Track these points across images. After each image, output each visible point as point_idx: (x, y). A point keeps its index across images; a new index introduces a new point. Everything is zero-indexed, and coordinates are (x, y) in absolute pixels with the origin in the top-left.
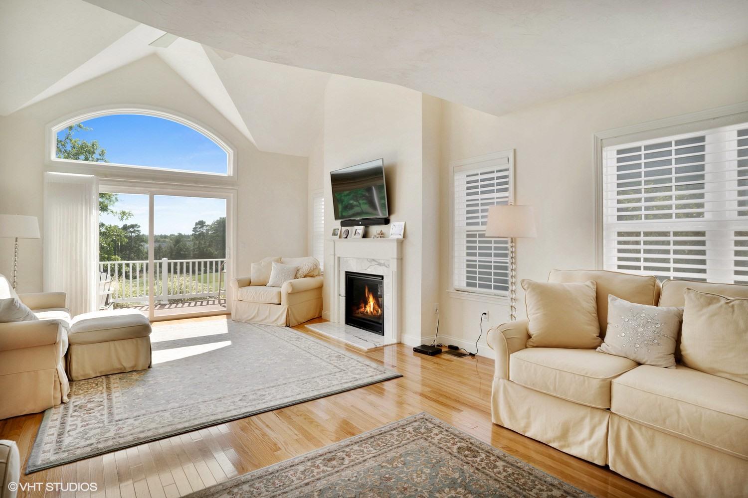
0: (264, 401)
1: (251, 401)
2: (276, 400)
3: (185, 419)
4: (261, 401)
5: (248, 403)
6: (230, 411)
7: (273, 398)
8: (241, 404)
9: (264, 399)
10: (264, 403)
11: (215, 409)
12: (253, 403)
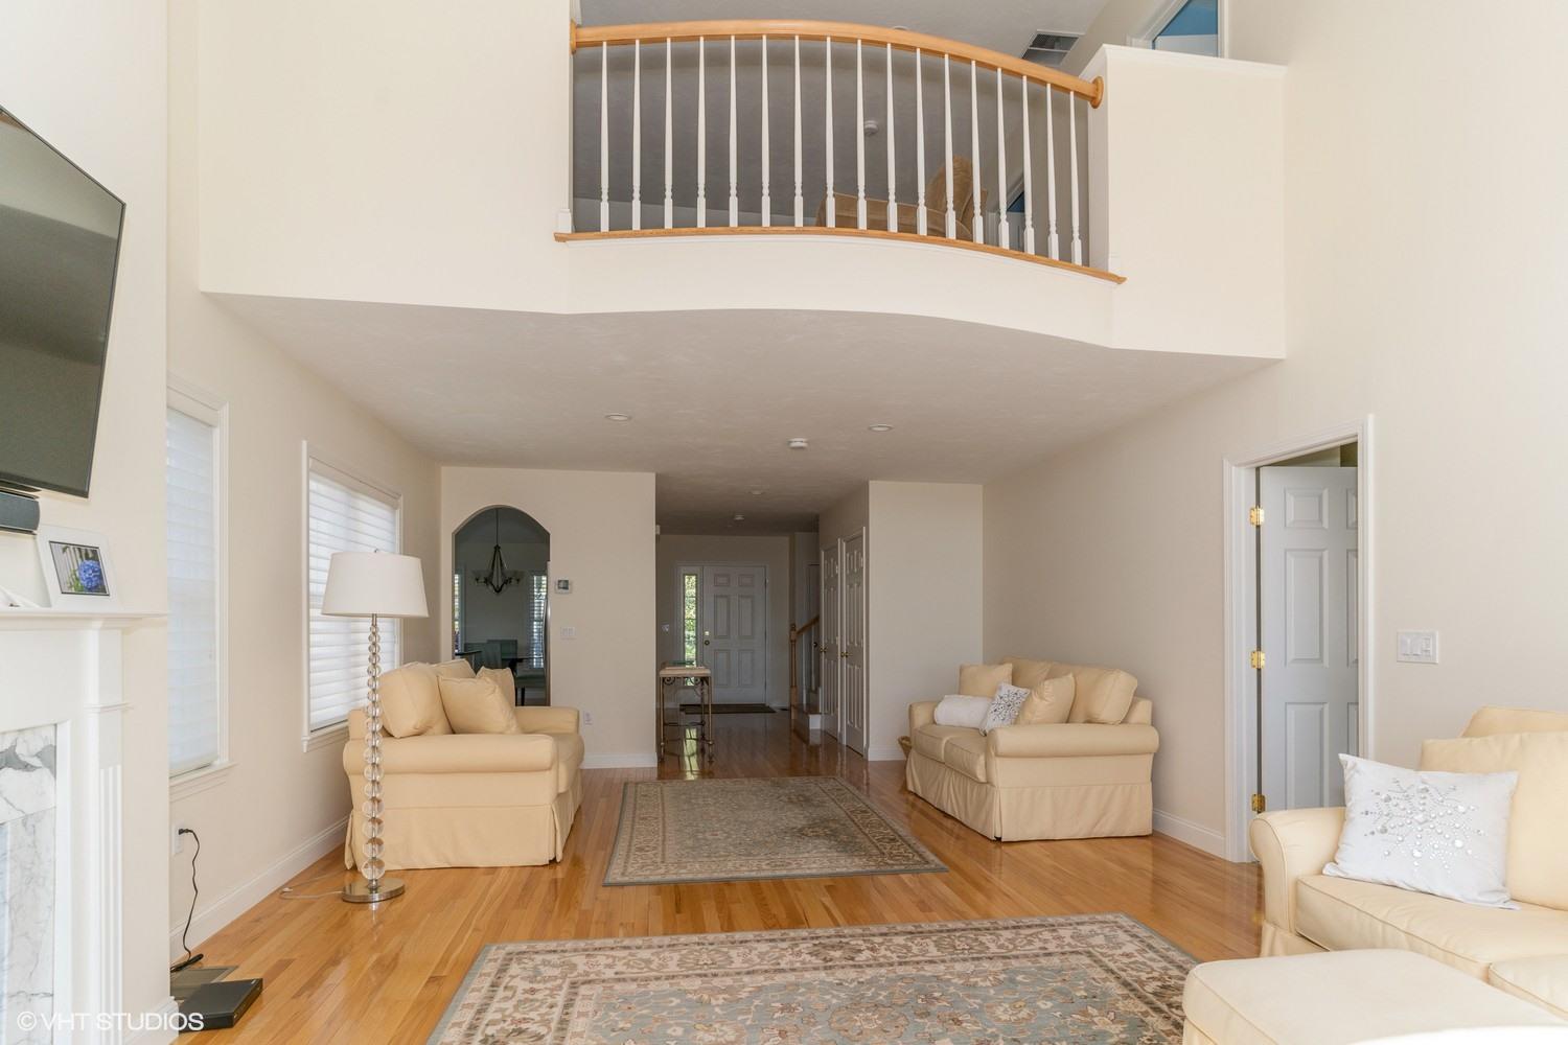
0: (817, 942)
1: (841, 946)
2: (794, 939)
3: (958, 934)
4: (823, 941)
5: (847, 943)
6: (882, 935)
7: (797, 945)
8: (860, 942)
9: (815, 945)
10: (817, 938)
11: (910, 944)
12: (838, 940)
